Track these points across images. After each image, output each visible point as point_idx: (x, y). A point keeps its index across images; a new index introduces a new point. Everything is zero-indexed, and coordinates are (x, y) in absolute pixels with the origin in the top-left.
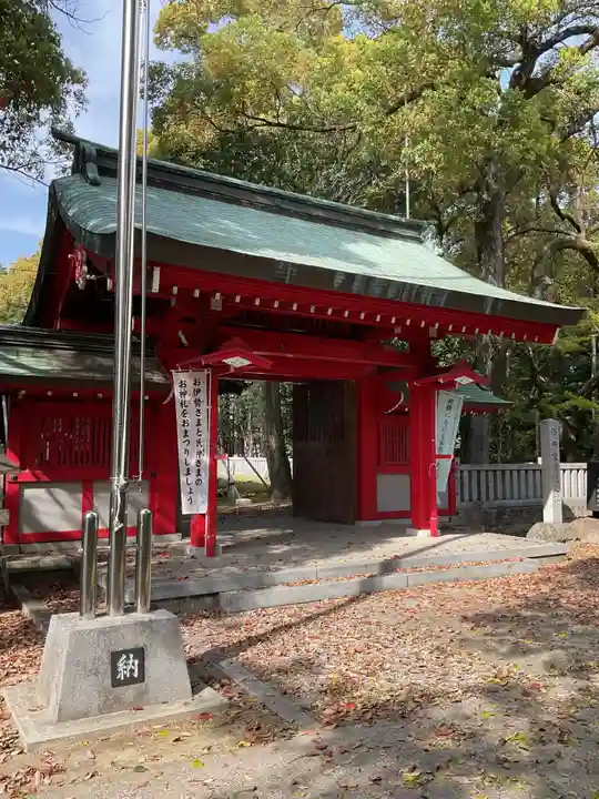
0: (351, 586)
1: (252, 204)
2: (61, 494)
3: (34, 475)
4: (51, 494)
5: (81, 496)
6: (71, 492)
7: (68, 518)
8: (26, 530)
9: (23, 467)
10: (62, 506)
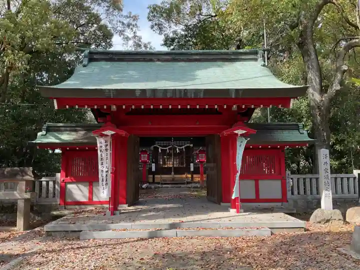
0: (145, 234)
1: (159, 60)
2: (81, 186)
3: (71, 179)
4: (78, 186)
5: (88, 187)
6: (85, 186)
7: (84, 196)
8: (69, 200)
9: (67, 177)
10: (81, 191)
